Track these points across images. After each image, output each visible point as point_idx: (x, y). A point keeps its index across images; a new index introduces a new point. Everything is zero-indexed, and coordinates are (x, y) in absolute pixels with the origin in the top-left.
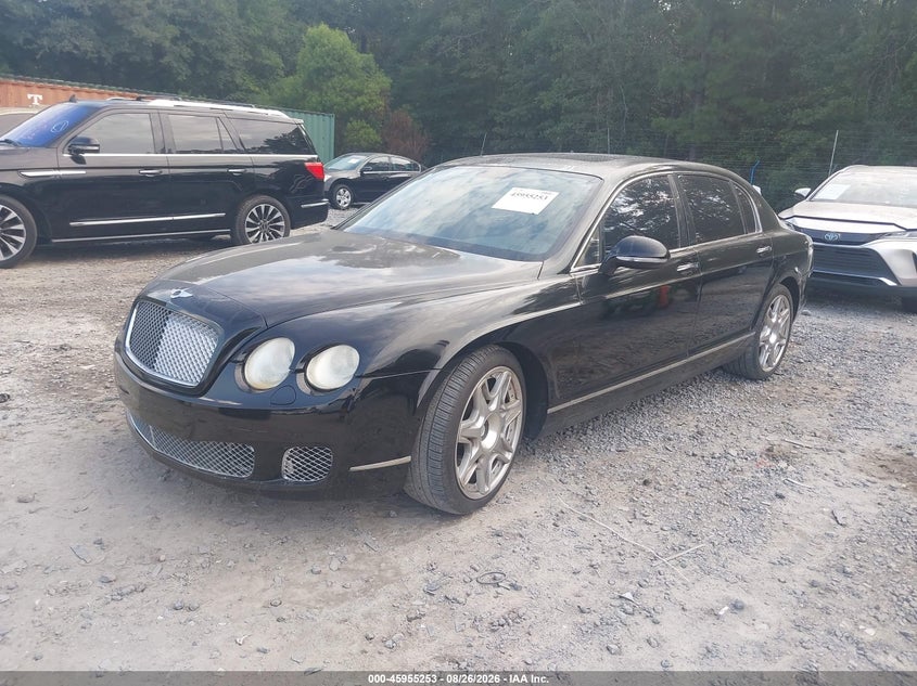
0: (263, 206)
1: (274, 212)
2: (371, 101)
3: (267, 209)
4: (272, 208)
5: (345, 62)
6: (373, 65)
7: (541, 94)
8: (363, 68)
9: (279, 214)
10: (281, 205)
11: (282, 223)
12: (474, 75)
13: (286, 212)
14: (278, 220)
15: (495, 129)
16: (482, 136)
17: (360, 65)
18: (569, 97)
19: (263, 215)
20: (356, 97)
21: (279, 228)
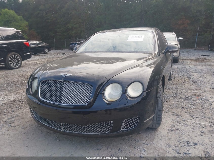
0: (13, 55)
1: (17, 57)
2: (24, 28)
3: (15, 56)
4: (16, 56)
5: (15, 18)
6: (22, 19)
7: (68, 24)
8: (20, 20)
9: (18, 57)
10: (19, 55)
11: (19, 60)
12: (50, 21)
13: (20, 56)
14: (18, 59)
15: (57, 34)
16: (54, 36)
17: (19, 19)
18: (75, 25)
19: (14, 58)
20: (19, 28)
21: (19, 61)
